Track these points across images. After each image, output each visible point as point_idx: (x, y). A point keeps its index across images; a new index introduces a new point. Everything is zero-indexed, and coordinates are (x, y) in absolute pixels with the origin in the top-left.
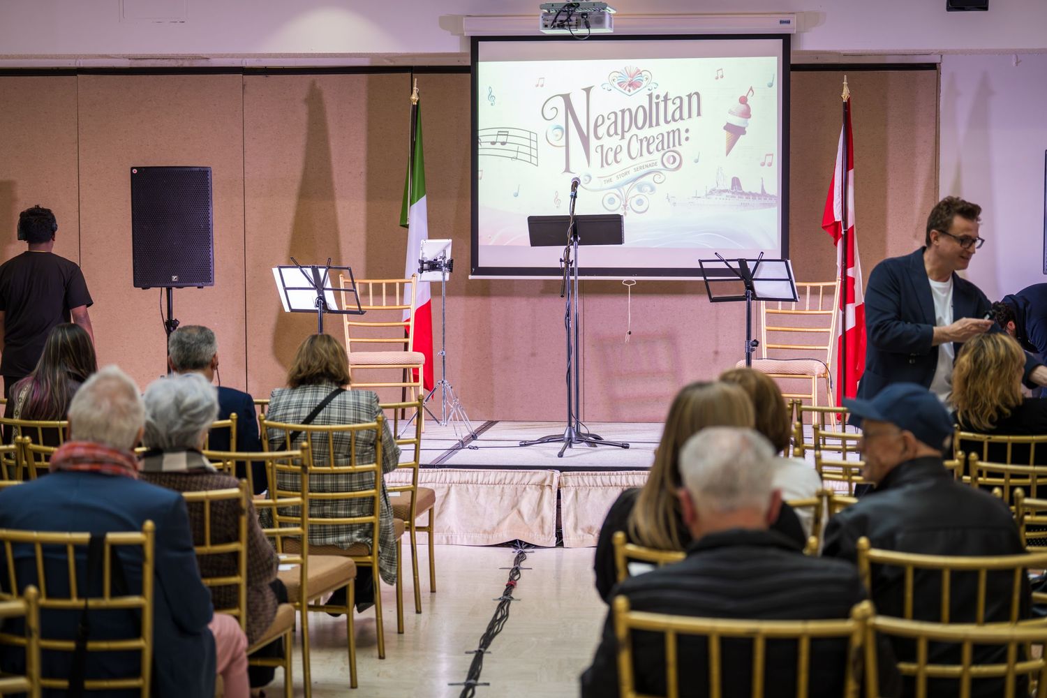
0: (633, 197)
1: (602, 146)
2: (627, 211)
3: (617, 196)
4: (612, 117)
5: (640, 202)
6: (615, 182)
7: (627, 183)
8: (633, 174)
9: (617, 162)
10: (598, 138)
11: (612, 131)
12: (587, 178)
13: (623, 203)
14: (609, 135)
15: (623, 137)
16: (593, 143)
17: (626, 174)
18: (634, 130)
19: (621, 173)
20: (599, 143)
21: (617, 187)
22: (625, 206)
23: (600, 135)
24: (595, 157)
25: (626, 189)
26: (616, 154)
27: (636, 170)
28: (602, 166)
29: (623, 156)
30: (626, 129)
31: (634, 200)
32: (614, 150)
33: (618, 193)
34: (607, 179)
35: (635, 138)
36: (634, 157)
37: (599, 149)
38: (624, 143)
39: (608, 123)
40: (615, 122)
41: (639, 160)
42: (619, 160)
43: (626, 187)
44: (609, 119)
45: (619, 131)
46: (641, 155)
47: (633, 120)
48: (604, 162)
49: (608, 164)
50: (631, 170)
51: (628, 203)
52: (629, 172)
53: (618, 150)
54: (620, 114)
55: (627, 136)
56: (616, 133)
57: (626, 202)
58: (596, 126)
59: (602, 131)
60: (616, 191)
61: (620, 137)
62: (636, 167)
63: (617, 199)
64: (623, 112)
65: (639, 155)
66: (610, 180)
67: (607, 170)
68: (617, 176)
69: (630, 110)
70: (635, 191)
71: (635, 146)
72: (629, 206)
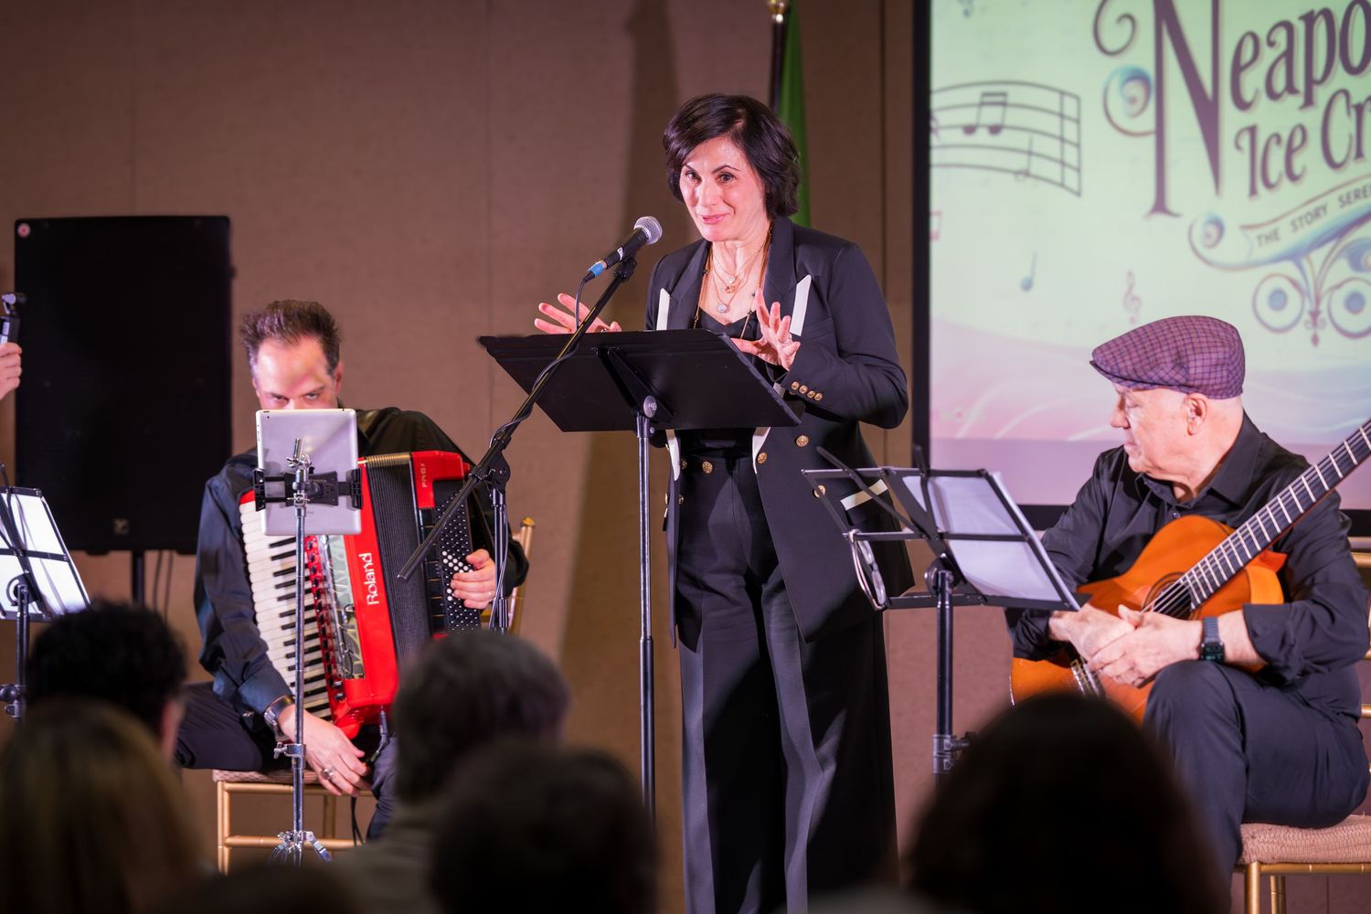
0: (1339, 286)
1: (1252, 130)
2: (1322, 334)
3: (1295, 284)
4: (1281, 36)
5: (1355, 303)
6: (1289, 239)
7: (1319, 242)
8: (1336, 214)
9: (1293, 177)
10: (1242, 105)
11: (1280, 83)
12: (1213, 231)
13: (1308, 306)
14: (1273, 95)
15: (1309, 101)
16: (1231, 120)
17: (1316, 214)
18: (1340, 78)
19: (1303, 211)
20: (1245, 119)
21: (1295, 256)
22: (1315, 314)
23: (1247, 95)
24: (1236, 163)
25: (1317, 268)
26: (1290, 152)
27: (1345, 201)
28: (1253, 191)
29: (1309, 158)
30: (1319, 71)
31: (1341, 295)
32: (1285, 136)
33: (1296, 275)
34: (1267, 230)
35: (1340, 104)
36: (1338, 158)
37: (1245, 141)
38: (1313, 119)
39: (1269, 55)
40: (1288, 55)
41: (1354, 169)
42: (1297, 170)
43: (1318, 256)
44: (1271, 44)
45: (1300, 82)
46: (1359, 154)
47: (1338, 43)
48: (1259, 178)
49: (1268, 185)
50: (1332, 202)
51: (1323, 307)
52: (1324, 208)
53: (1297, 141)
54: (1300, 28)
55: (1322, 94)
56: (1290, 88)
57: (1318, 300)
58: (1238, 69)
59: (1253, 81)
60: (1288, 268)
61: (1299, 100)
62: (1343, 192)
63: (1293, 295)
64: (1309, 19)
65: (1353, 153)
66: (1274, 236)
67: (1269, 204)
68: (1293, 223)
69: (1327, 14)
70: (1342, 269)
71: (1342, 126)
72: (1324, 315)
